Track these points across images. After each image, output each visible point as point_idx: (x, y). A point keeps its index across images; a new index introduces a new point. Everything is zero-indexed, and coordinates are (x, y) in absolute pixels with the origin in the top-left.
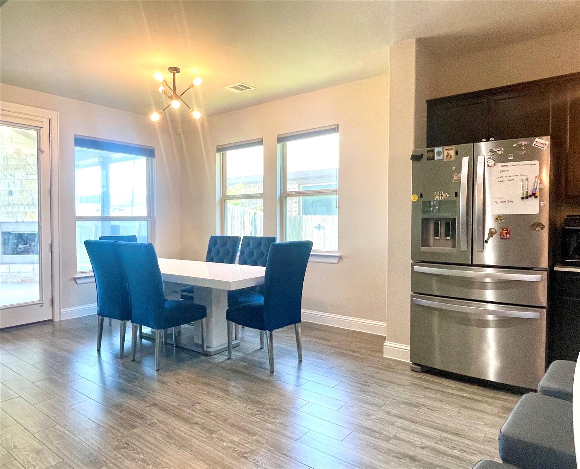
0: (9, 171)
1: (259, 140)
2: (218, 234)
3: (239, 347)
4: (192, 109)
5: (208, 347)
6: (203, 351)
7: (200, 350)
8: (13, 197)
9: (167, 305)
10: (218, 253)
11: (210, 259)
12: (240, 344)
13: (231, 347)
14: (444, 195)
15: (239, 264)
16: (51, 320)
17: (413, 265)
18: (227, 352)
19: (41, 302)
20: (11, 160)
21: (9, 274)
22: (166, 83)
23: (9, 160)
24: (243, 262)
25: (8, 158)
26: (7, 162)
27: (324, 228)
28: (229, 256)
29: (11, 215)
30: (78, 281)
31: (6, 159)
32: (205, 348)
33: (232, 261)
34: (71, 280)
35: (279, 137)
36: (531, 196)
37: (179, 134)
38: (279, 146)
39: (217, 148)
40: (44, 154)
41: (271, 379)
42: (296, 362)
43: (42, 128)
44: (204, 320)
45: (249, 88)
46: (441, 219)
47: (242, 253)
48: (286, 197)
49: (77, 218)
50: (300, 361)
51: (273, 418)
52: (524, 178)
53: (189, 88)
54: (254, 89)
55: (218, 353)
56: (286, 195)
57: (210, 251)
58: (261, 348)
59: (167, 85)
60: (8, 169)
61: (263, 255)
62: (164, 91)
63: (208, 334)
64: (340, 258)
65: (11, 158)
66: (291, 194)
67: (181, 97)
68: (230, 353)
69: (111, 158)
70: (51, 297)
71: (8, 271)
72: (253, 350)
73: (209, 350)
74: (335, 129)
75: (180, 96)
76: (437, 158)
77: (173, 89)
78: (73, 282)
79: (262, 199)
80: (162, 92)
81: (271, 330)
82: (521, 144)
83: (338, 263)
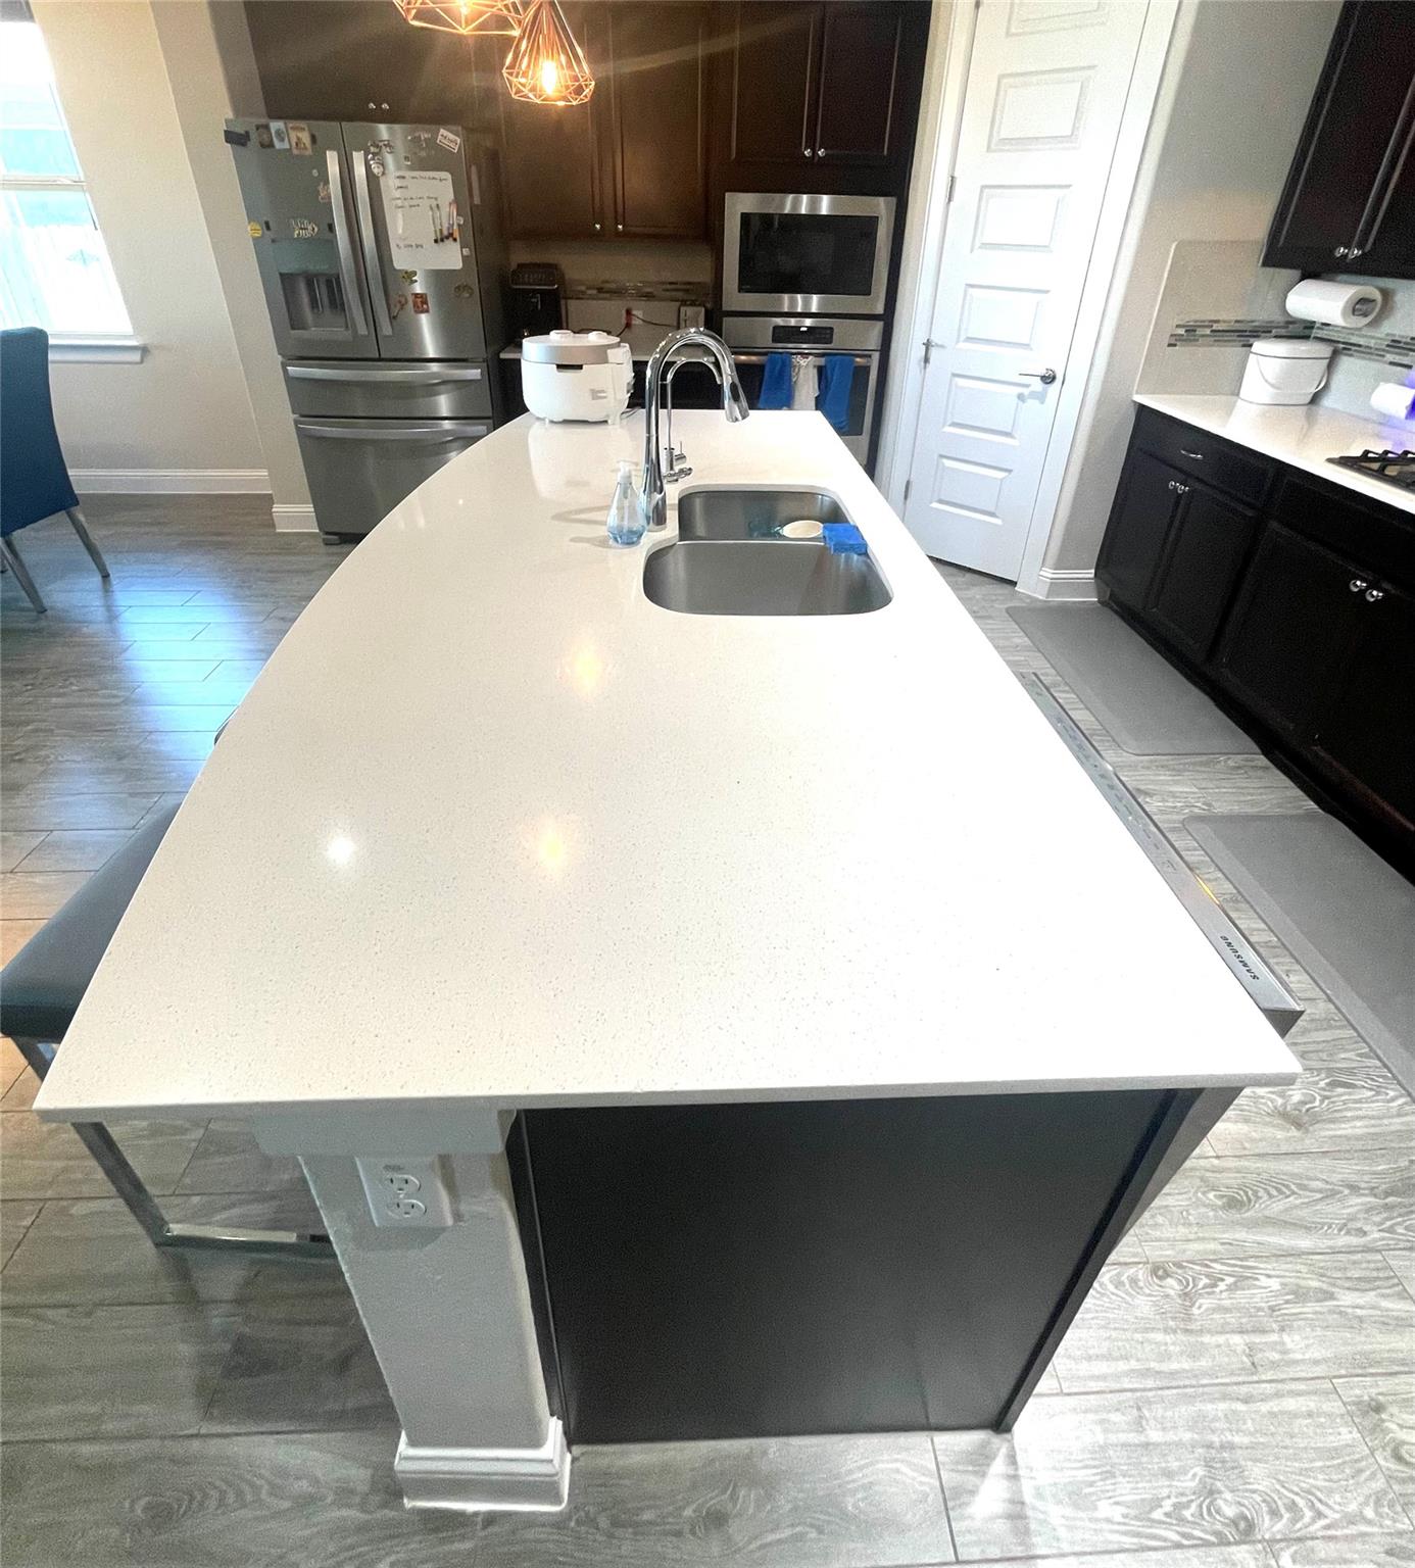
14: (310, 227)
17: (284, 366)
36: (447, 238)
41: (43, 623)
42: (97, 579)
46: (317, 275)
50: (106, 576)
51: (61, 687)
52: (434, 203)
64: (144, 350)
76: (278, 145)
82: (420, 137)
83: (142, 362)
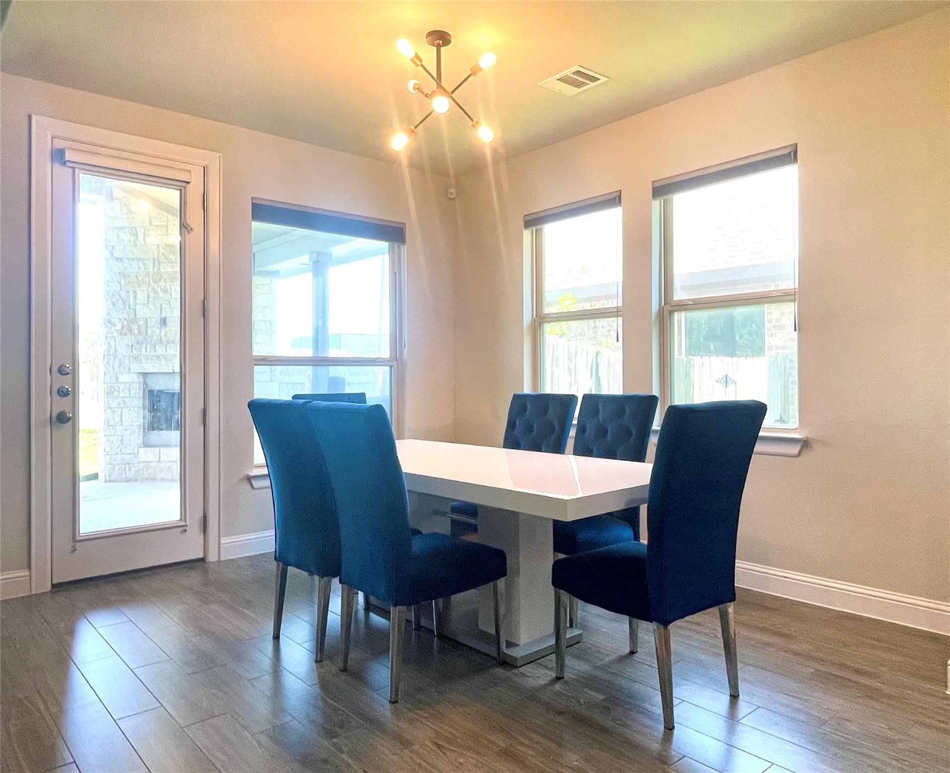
0: (162, 283)
1: (612, 196)
2: (527, 390)
3: (579, 644)
4: (475, 120)
5: (510, 644)
6: (499, 654)
7: (492, 652)
8: (167, 329)
9: (417, 545)
10: (530, 429)
11: (512, 442)
12: (581, 638)
13: (564, 644)
15: (576, 453)
16: (203, 560)
18: (554, 656)
19: (184, 523)
20: (165, 265)
21: (159, 464)
22: (421, 61)
23: (161, 264)
24: (584, 450)
25: (160, 260)
26: (159, 269)
27: (735, 383)
28: (553, 437)
29: (163, 361)
30: (256, 484)
31: (156, 262)
32: (503, 646)
33: (558, 448)
34: (242, 480)
35: (656, 185)
37: (450, 199)
38: (656, 205)
39: (527, 219)
40: (192, 234)
42: (723, 699)
43: (188, 183)
44: (501, 583)
45: (594, 79)
47: (581, 429)
48: (671, 313)
49: (256, 360)
50: (734, 697)
53: (470, 75)
54: (607, 79)
55: (534, 659)
56: (671, 309)
57: (511, 425)
58: (632, 653)
59: (422, 66)
60: (160, 280)
61: (630, 434)
62: (417, 87)
63: (509, 611)
64: (805, 444)
65: (165, 261)
66: (683, 306)
67: (453, 95)
68: (561, 664)
69: (331, 255)
70: (201, 514)
71: (158, 460)
72: (614, 656)
73: (511, 652)
74: (790, 156)
75: (453, 92)
77: (435, 77)
78: (247, 486)
79: (620, 319)
80: (414, 89)
81: (665, 622)
83: (798, 456)
